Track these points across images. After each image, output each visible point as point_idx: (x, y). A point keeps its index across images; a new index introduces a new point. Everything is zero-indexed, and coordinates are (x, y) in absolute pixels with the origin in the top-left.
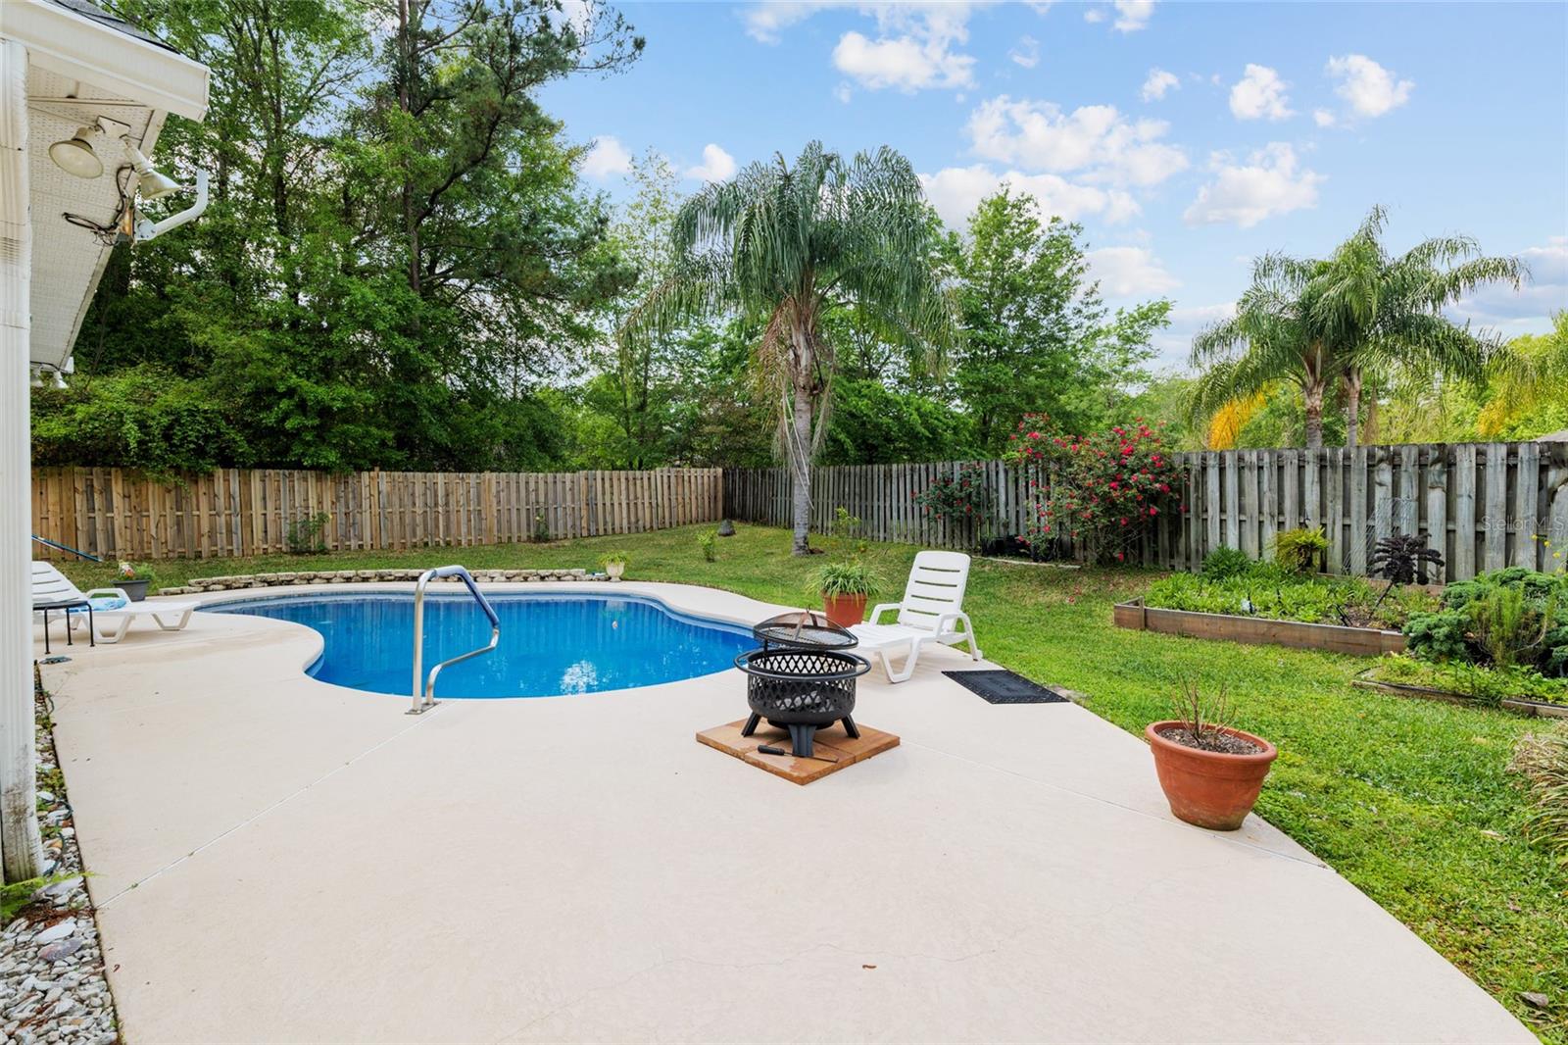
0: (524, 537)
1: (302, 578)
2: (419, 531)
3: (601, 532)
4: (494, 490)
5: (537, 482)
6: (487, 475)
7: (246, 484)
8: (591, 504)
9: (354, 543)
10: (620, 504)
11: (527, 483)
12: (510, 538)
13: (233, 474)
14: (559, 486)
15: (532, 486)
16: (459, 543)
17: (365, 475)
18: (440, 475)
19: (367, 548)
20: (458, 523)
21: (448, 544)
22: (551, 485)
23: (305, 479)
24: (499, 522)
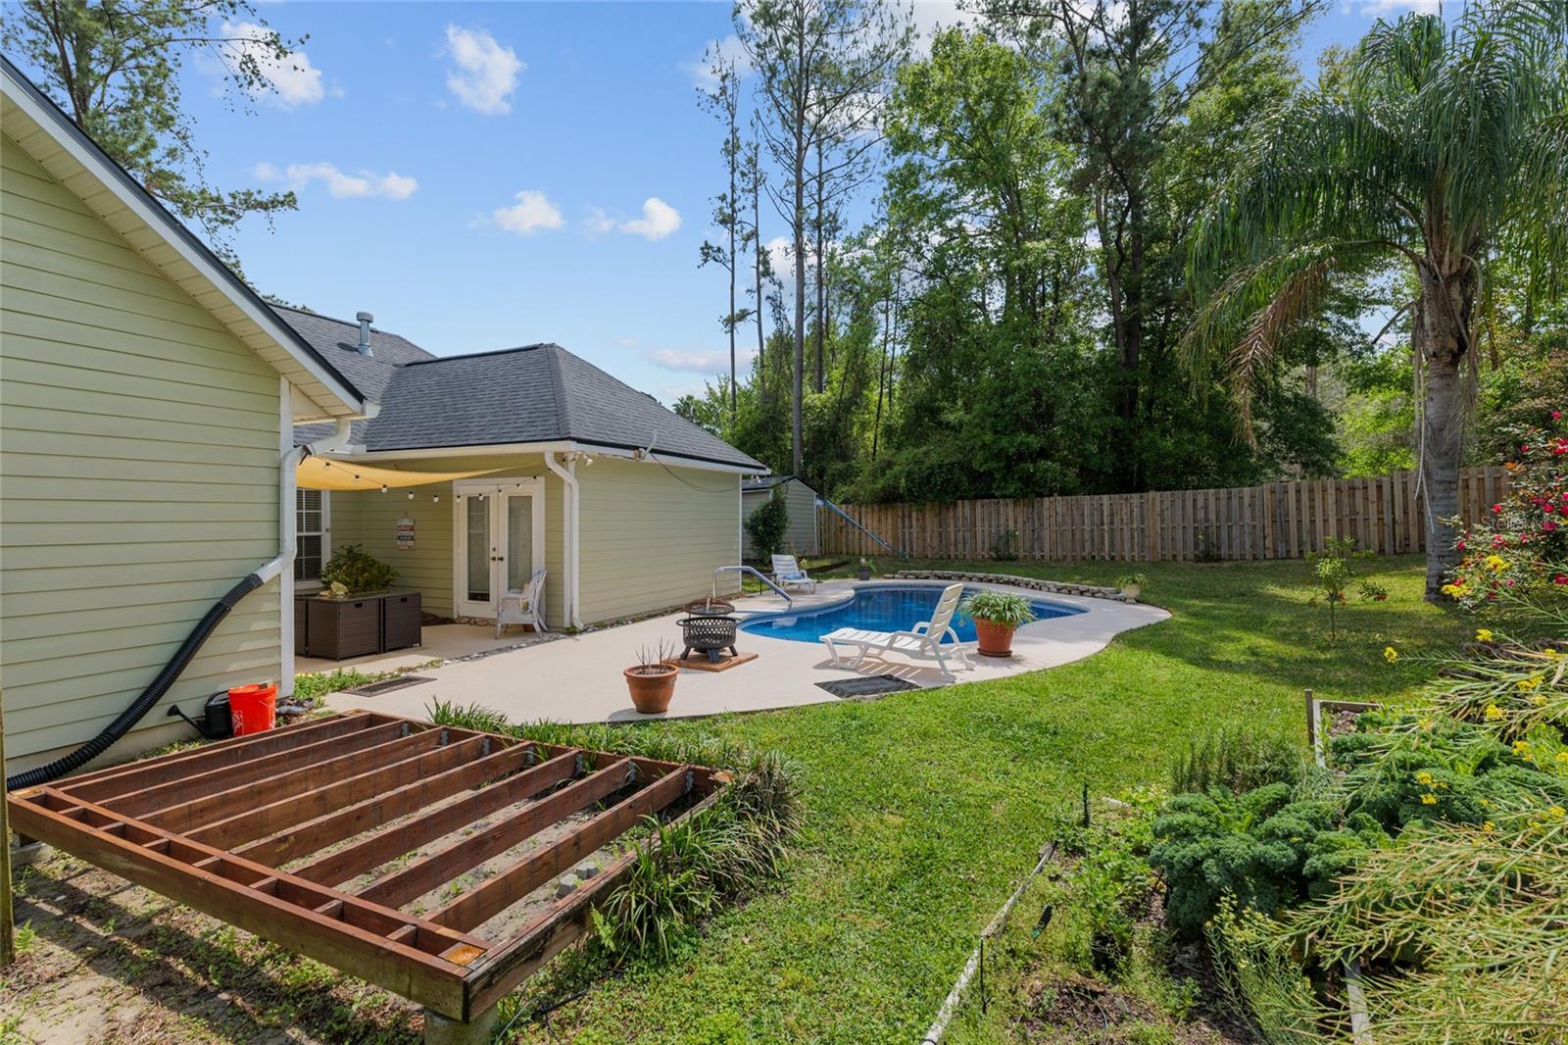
0: (1191, 556)
1: (956, 576)
2: (1088, 546)
3: (1294, 552)
4: (1158, 509)
5: (1206, 499)
6: (1152, 494)
7: (973, 509)
8: (1280, 520)
9: (1037, 554)
10: (1326, 521)
11: (1195, 501)
12: (1174, 556)
13: (966, 502)
14: (1235, 502)
15: (1200, 503)
16: (1123, 558)
17: (1046, 500)
18: (1105, 498)
19: (1047, 558)
20: (1122, 540)
21: (1113, 558)
22: (1223, 502)
23: (1007, 505)
24: (1162, 539)
